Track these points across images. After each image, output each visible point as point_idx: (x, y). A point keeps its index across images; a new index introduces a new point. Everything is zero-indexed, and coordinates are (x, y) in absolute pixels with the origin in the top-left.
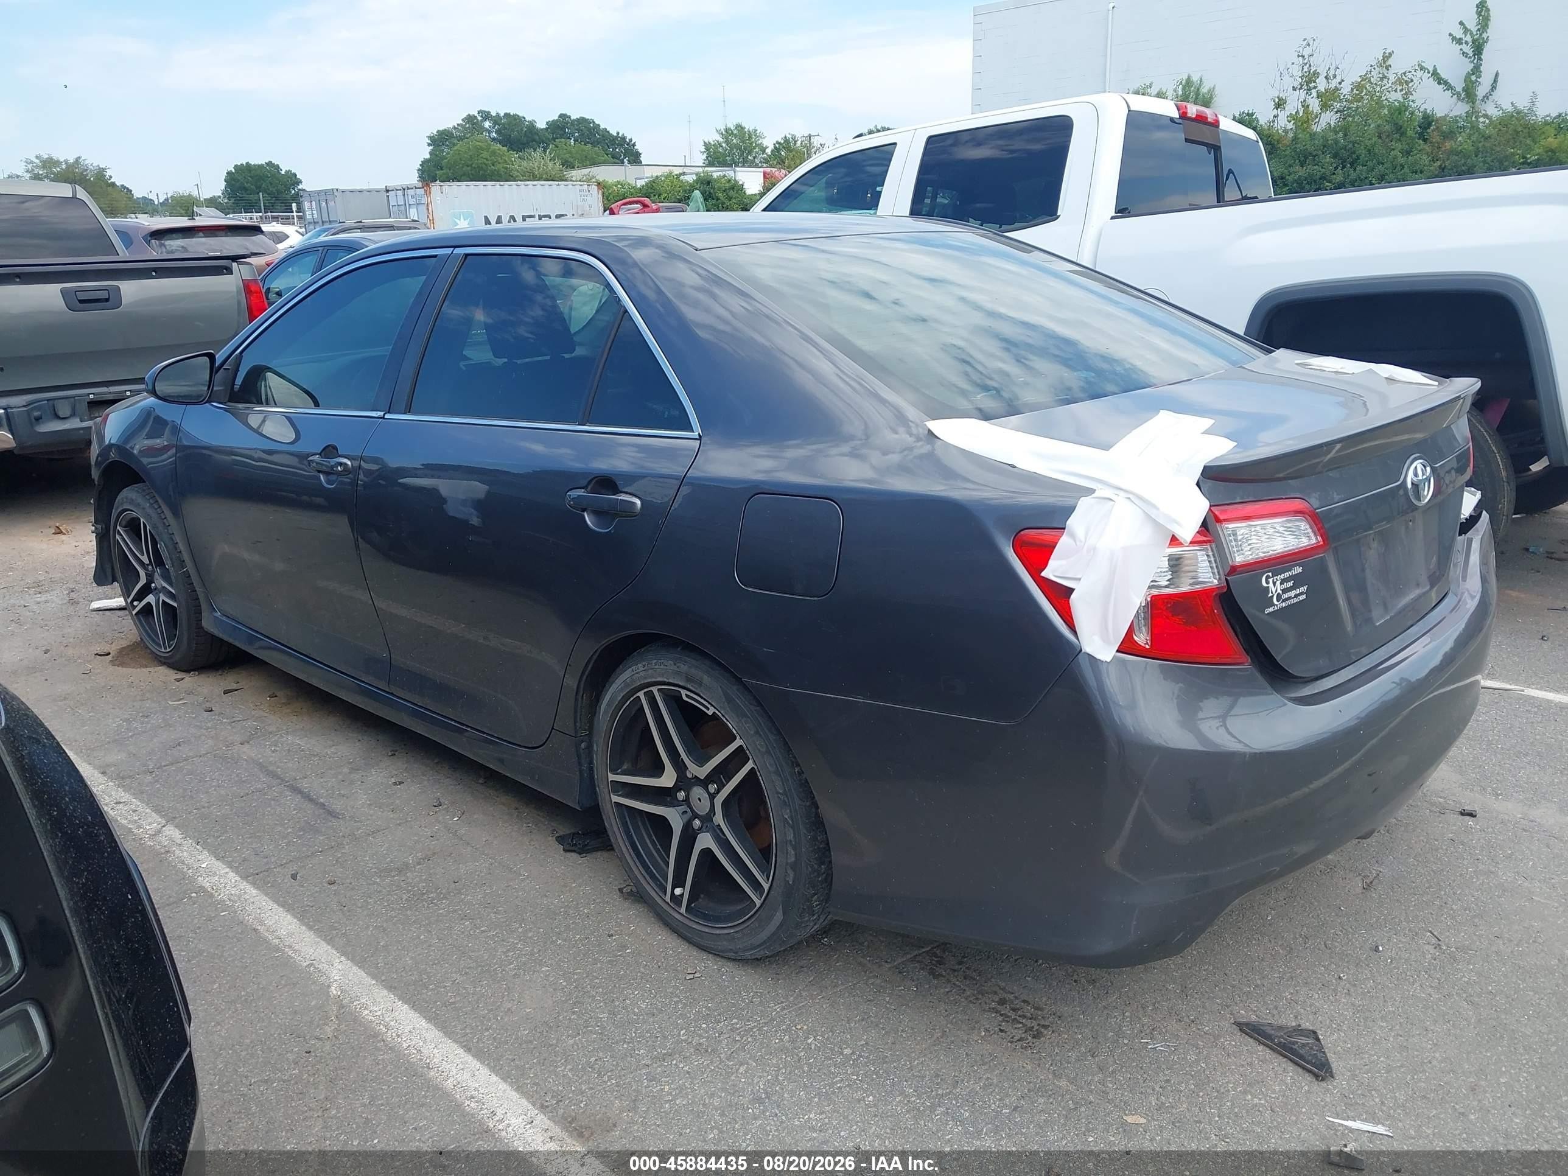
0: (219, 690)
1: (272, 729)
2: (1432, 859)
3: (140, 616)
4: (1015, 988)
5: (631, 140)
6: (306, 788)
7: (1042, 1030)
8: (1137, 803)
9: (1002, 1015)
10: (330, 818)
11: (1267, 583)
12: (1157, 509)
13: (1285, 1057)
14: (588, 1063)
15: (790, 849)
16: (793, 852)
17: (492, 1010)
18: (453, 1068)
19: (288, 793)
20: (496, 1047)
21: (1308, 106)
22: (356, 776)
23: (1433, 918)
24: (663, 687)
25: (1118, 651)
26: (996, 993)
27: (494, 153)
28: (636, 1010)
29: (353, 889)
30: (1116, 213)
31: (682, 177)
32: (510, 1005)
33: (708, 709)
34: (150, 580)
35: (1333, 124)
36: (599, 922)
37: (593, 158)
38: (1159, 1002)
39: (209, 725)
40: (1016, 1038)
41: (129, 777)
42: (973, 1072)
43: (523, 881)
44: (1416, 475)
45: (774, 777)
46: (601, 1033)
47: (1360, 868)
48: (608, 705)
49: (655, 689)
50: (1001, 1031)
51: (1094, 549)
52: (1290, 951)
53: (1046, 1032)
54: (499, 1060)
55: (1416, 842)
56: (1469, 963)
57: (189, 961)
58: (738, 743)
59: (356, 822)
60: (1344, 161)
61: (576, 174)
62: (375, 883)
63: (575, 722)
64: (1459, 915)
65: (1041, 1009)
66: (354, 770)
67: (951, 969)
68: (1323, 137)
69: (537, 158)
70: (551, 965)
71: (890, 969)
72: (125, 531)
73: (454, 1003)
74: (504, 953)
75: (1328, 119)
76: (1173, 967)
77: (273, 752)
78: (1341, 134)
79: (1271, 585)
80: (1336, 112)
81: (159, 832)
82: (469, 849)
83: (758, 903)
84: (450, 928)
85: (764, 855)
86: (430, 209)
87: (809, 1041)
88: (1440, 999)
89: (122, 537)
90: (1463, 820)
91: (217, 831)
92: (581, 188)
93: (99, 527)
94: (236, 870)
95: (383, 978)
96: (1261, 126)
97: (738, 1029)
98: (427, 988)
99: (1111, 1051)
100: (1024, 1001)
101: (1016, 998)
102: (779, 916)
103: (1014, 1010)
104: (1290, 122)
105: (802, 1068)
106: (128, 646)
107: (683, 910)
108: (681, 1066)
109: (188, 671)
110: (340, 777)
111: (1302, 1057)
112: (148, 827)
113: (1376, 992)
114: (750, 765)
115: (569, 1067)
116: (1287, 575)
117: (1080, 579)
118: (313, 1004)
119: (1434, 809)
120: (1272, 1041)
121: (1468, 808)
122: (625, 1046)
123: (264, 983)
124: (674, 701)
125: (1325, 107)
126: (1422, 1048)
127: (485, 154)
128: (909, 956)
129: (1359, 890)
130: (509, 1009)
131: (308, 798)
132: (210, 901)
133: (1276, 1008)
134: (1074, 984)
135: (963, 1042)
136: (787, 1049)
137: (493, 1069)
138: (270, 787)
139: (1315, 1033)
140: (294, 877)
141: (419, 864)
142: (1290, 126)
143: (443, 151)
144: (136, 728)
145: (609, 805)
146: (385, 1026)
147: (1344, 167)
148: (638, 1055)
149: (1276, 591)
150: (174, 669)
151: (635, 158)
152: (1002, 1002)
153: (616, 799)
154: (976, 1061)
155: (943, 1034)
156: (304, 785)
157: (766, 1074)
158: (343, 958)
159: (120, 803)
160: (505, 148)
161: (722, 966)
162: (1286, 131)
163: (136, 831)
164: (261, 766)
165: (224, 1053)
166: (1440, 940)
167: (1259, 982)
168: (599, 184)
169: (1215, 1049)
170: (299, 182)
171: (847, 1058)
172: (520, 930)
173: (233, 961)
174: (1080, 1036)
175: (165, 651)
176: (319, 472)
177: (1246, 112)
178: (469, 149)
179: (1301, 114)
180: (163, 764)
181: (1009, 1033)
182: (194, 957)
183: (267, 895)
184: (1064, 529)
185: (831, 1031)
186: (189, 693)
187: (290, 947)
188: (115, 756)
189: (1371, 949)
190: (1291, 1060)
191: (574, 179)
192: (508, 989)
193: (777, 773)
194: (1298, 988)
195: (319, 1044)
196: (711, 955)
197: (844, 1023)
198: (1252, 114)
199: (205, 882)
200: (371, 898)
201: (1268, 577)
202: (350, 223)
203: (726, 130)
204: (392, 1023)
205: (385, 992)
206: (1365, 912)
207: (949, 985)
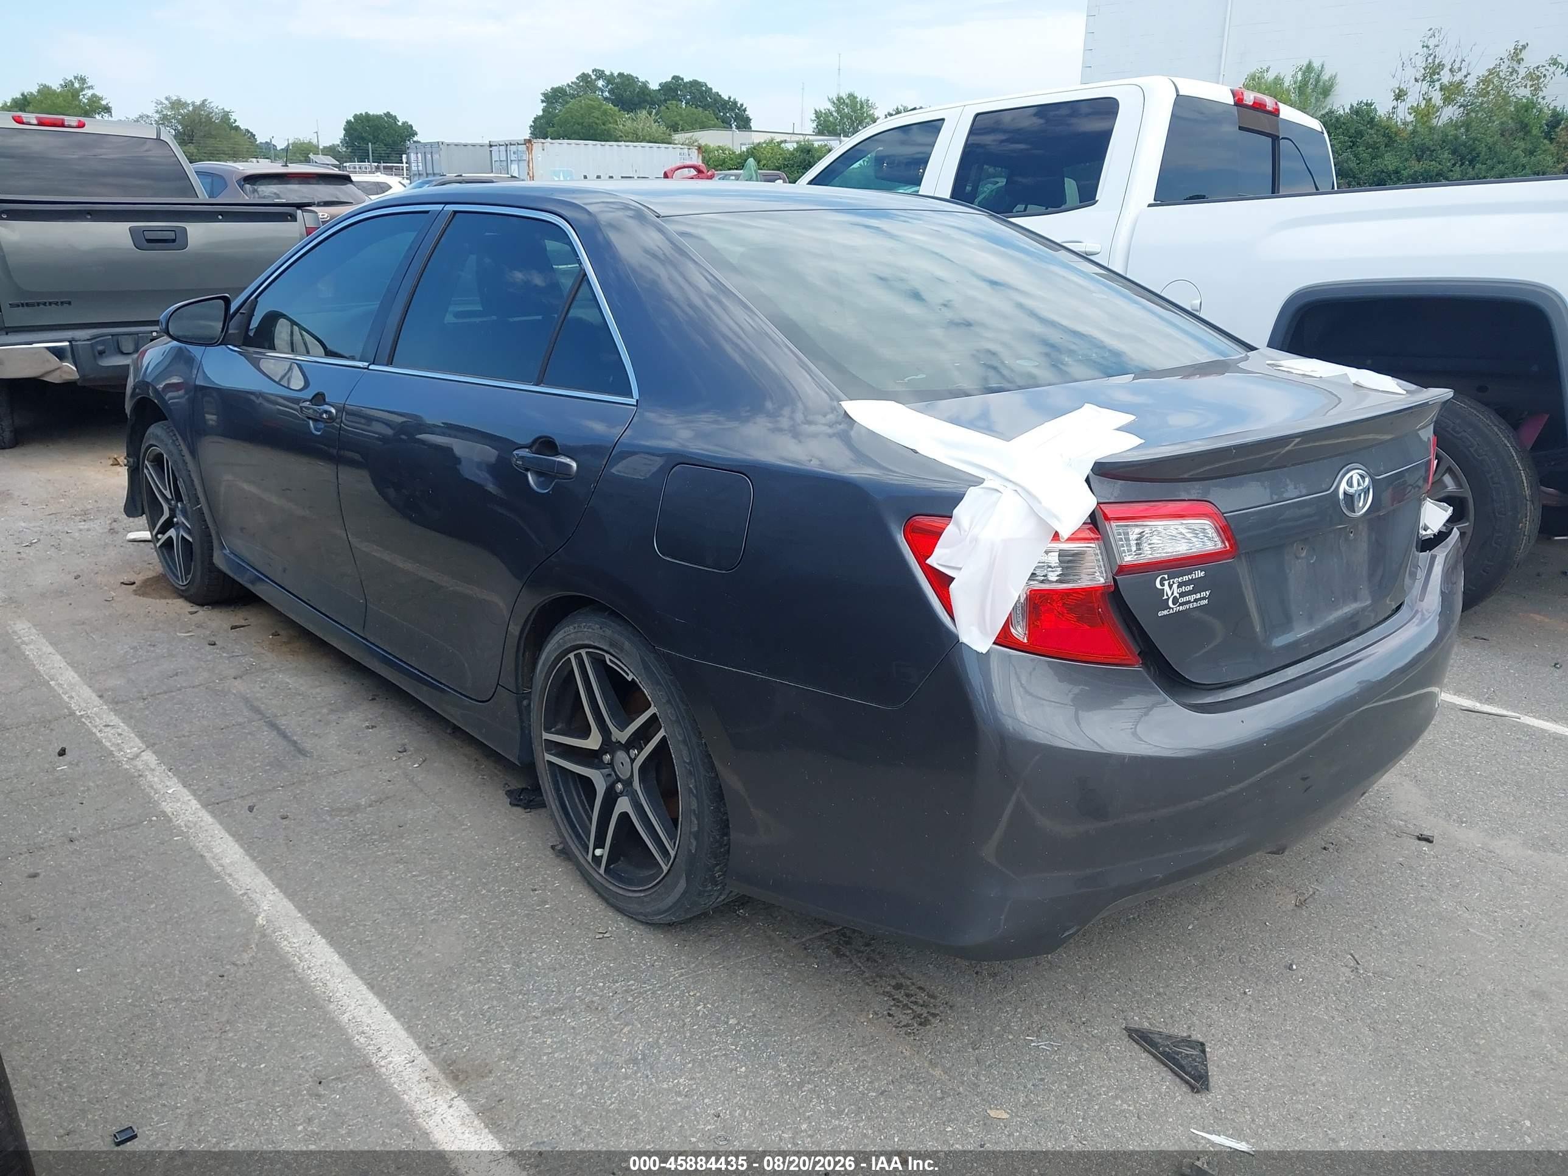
0: (227, 626)
1: (267, 665)
2: (1375, 882)
3: (164, 549)
4: (915, 974)
5: (742, 105)
6: (283, 725)
7: (930, 1018)
8: (1014, 798)
9: (894, 1000)
10: (299, 756)
11: (1162, 584)
12: (1040, 503)
13: (1166, 1065)
14: (481, 1010)
15: (693, 818)
16: (696, 822)
17: (403, 951)
18: (353, 1004)
19: (266, 729)
20: (398, 987)
21: (1430, 99)
22: (333, 717)
23: (1358, 941)
24: (590, 650)
25: (994, 643)
26: (894, 977)
27: (605, 113)
28: (540, 964)
29: (302, 825)
30: (1155, 200)
31: (783, 145)
32: (420, 948)
33: (628, 675)
34: (173, 514)
35: (1454, 119)
36: (527, 877)
37: (703, 122)
38: (1054, 1001)
39: (209, 658)
40: (902, 1024)
41: (123, 702)
42: (851, 1052)
43: (464, 830)
44: (1351, 485)
45: (682, 747)
46: (500, 983)
47: (1298, 885)
48: (544, 664)
49: (583, 652)
50: (889, 1015)
51: (975, 540)
52: (1201, 963)
53: (933, 1020)
54: (397, 1000)
55: (1362, 864)
56: (1382, 989)
57: (134, 880)
58: (652, 710)
59: (322, 761)
60: (1463, 159)
61: (678, 137)
62: (325, 821)
63: (517, 679)
64: (1386, 940)
65: (933, 997)
66: (332, 711)
67: (856, 950)
68: (1442, 132)
69: (644, 119)
70: (471, 913)
71: (797, 944)
72: (152, 466)
73: (369, 941)
74: (429, 898)
75: (1450, 113)
76: (1079, 967)
77: (262, 688)
78: (1463, 130)
79: (1166, 588)
80: (1460, 107)
81: (137, 756)
82: (421, 795)
83: (665, 869)
84: (383, 870)
85: (672, 822)
86: (531, 165)
87: (699, 1008)
88: (1341, 1023)
89: (149, 471)
90: (1418, 844)
91: (191, 760)
92: (682, 151)
93: (131, 460)
94: (199, 798)
95: (309, 912)
96: (1380, 117)
97: (632, 990)
98: (347, 925)
99: (993, 1045)
100: (920, 988)
101: (913, 984)
102: (682, 884)
103: (907, 995)
104: (1410, 114)
105: (684, 1033)
106: (154, 577)
107: (602, 871)
108: (569, 1021)
109: (202, 605)
110: (318, 717)
111: (1182, 1068)
112: (128, 751)
113: (1278, 1010)
114: (661, 733)
115: (461, 1012)
116: (1186, 578)
117: (960, 569)
118: (238, 931)
119: (1391, 831)
120: (1157, 1049)
121: (1427, 833)
122: (520, 997)
123: (198, 906)
124: (599, 663)
125: (1448, 100)
126: (1310, 1070)
127: (597, 114)
128: (818, 934)
129: (1290, 907)
130: (419, 952)
131: (284, 736)
132: (167, 825)
133: (1172, 1017)
134: (975, 975)
135: (849, 1022)
136: (675, 1016)
137: (389, 1008)
138: (250, 721)
139: (1202, 1044)
140: (251, 809)
141: (370, 806)
142: (1410, 118)
143: (555, 108)
144: (141, 656)
145: (542, 762)
146: (299, 958)
147: (1462, 164)
148: (530, 1006)
149: (1173, 594)
150: (190, 602)
151: (744, 123)
152: (898, 987)
153: (549, 757)
154: (856, 1043)
155: (832, 1013)
156: (282, 722)
157: (647, 1037)
158: (277, 890)
159: (109, 726)
160: (616, 109)
161: (634, 929)
162: (1405, 124)
163: (116, 754)
164: (246, 700)
165: (144, 969)
166: (1358, 964)
167: (1161, 990)
168: (699, 148)
169: (1098, 1053)
170: (415, 134)
171: (732, 1027)
172: (449, 877)
173: (174, 884)
174: (966, 1028)
175: (182, 583)
176: (309, 418)
177: (1365, 101)
178: (581, 107)
179: (1423, 106)
180: (157, 692)
181: (896, 1018)
182: (140, 877)
183: (221, 824)
184: (951, 517)
185: (722, 1000)
186: (199, 626)
187: (230, 875)
188: (115, 681)
189: (1285, 967)
190: (1172, 1070)
191: (676, 142)
192: (424, 933)
193: (684, 742)
194: (1199, 1000)
195: (233, 969)
196: (625, 918)
197: (737, 993)
198: (1371, 105)
199: (167, 807)
200: (317, 834)
201: (1163, 579)
202: (451, 176)
203: (839, 99)
204: (306, 956)
205: (308, 925)
206: (1290, 929)
207: (850, 966)
